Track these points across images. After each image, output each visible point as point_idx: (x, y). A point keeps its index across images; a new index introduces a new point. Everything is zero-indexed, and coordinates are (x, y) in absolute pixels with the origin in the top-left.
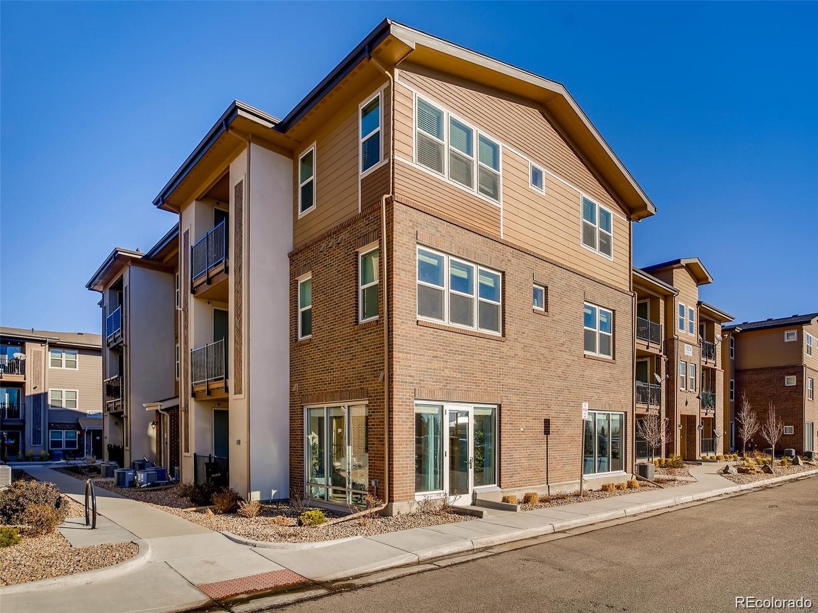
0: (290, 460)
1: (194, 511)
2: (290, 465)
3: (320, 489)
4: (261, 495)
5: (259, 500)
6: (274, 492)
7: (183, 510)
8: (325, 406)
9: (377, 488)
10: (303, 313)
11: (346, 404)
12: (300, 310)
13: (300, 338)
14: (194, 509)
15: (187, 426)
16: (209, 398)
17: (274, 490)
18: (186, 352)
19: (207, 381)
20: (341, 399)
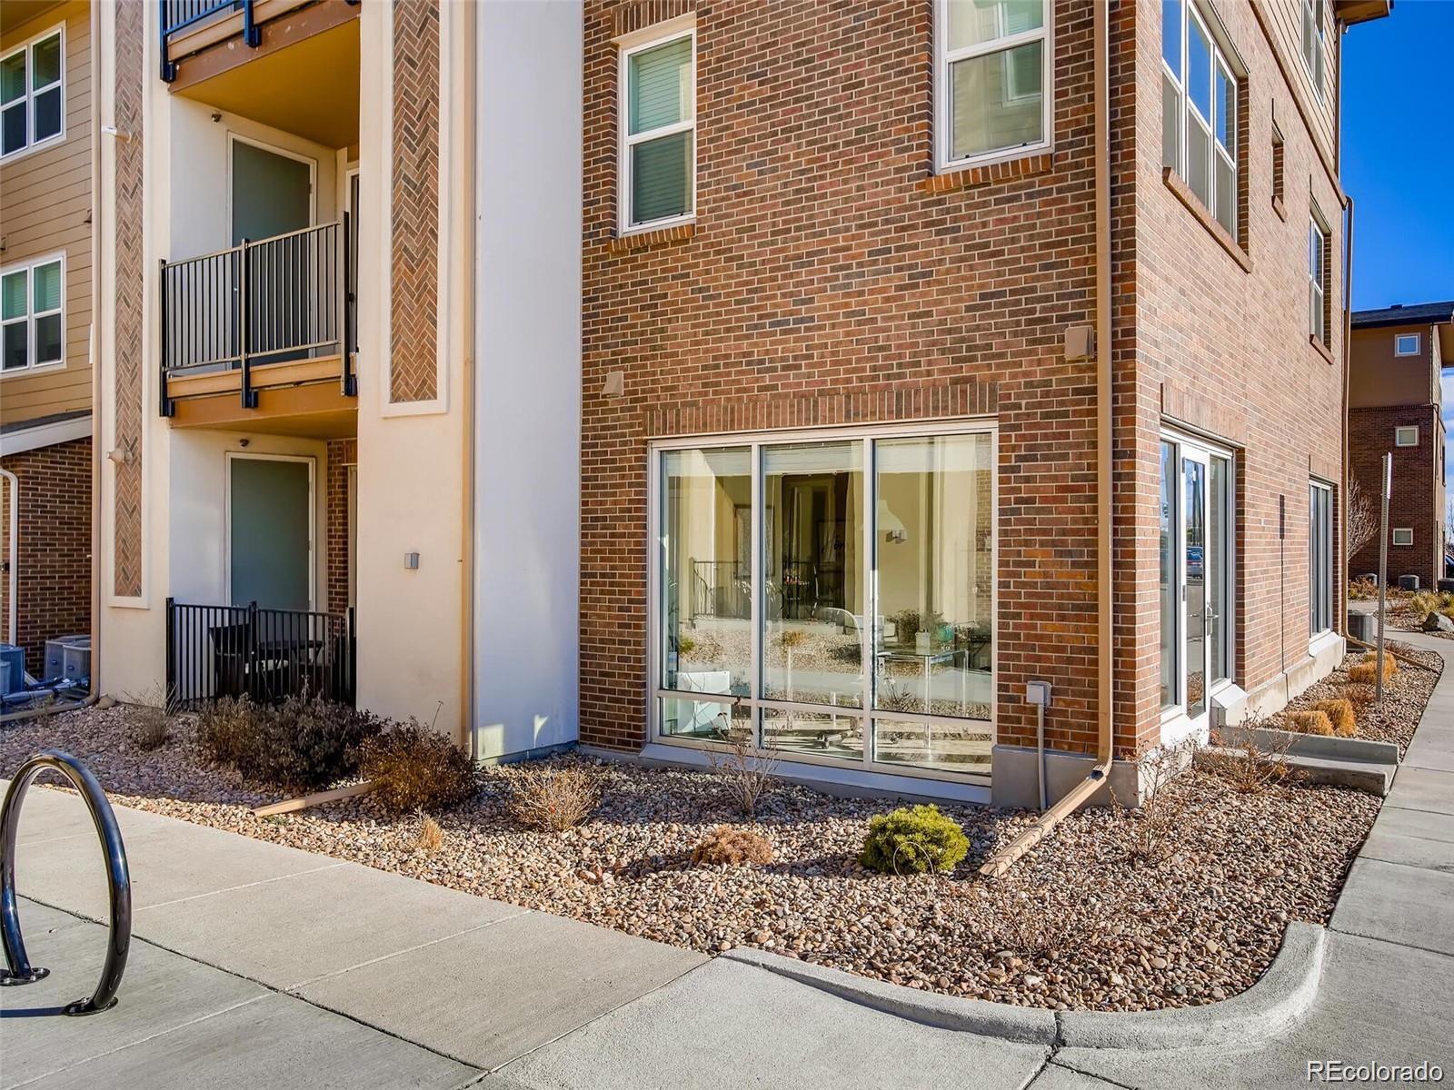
0: (583, 616)
1: (295, 812)
2: (583, 632)
3: (699, 708)
4: (507, 739)
5: (500, 754)
6: (539, 723)
7: (260, 813)
8: (755, 441)
9: (1048, 712)
10: (637, 148)
11: (867, 434)
12: (626, 141)
13: (626, 227)
14: (297, 804)
15: (129, 509)
16: (253, 416)
17: (541, 716)
18: (128, 271)
19: (247, 361)
20: (852, 416)
